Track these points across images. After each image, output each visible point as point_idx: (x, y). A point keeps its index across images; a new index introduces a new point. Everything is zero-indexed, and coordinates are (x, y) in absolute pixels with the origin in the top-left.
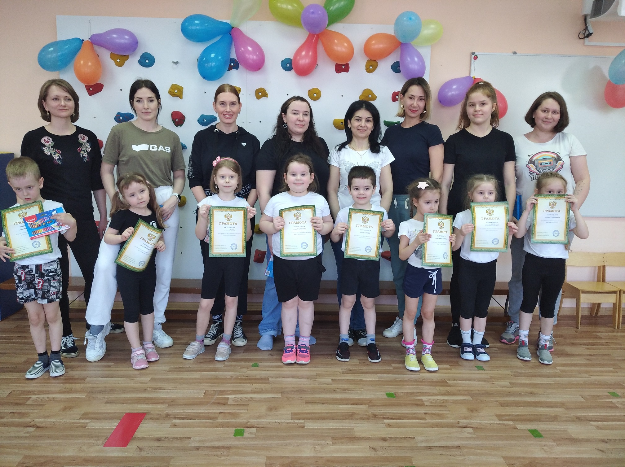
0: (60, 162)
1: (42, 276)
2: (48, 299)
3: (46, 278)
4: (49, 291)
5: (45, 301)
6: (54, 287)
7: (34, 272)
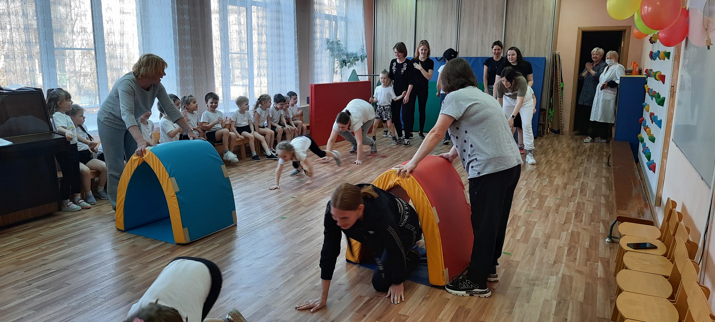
0: (394, 73)
1: (385, 110)
2: (387, 118)
3: (386, 111)
4: (387, 115)
5: (386, 119)
6: (389, 114)
7: (382, 109)
